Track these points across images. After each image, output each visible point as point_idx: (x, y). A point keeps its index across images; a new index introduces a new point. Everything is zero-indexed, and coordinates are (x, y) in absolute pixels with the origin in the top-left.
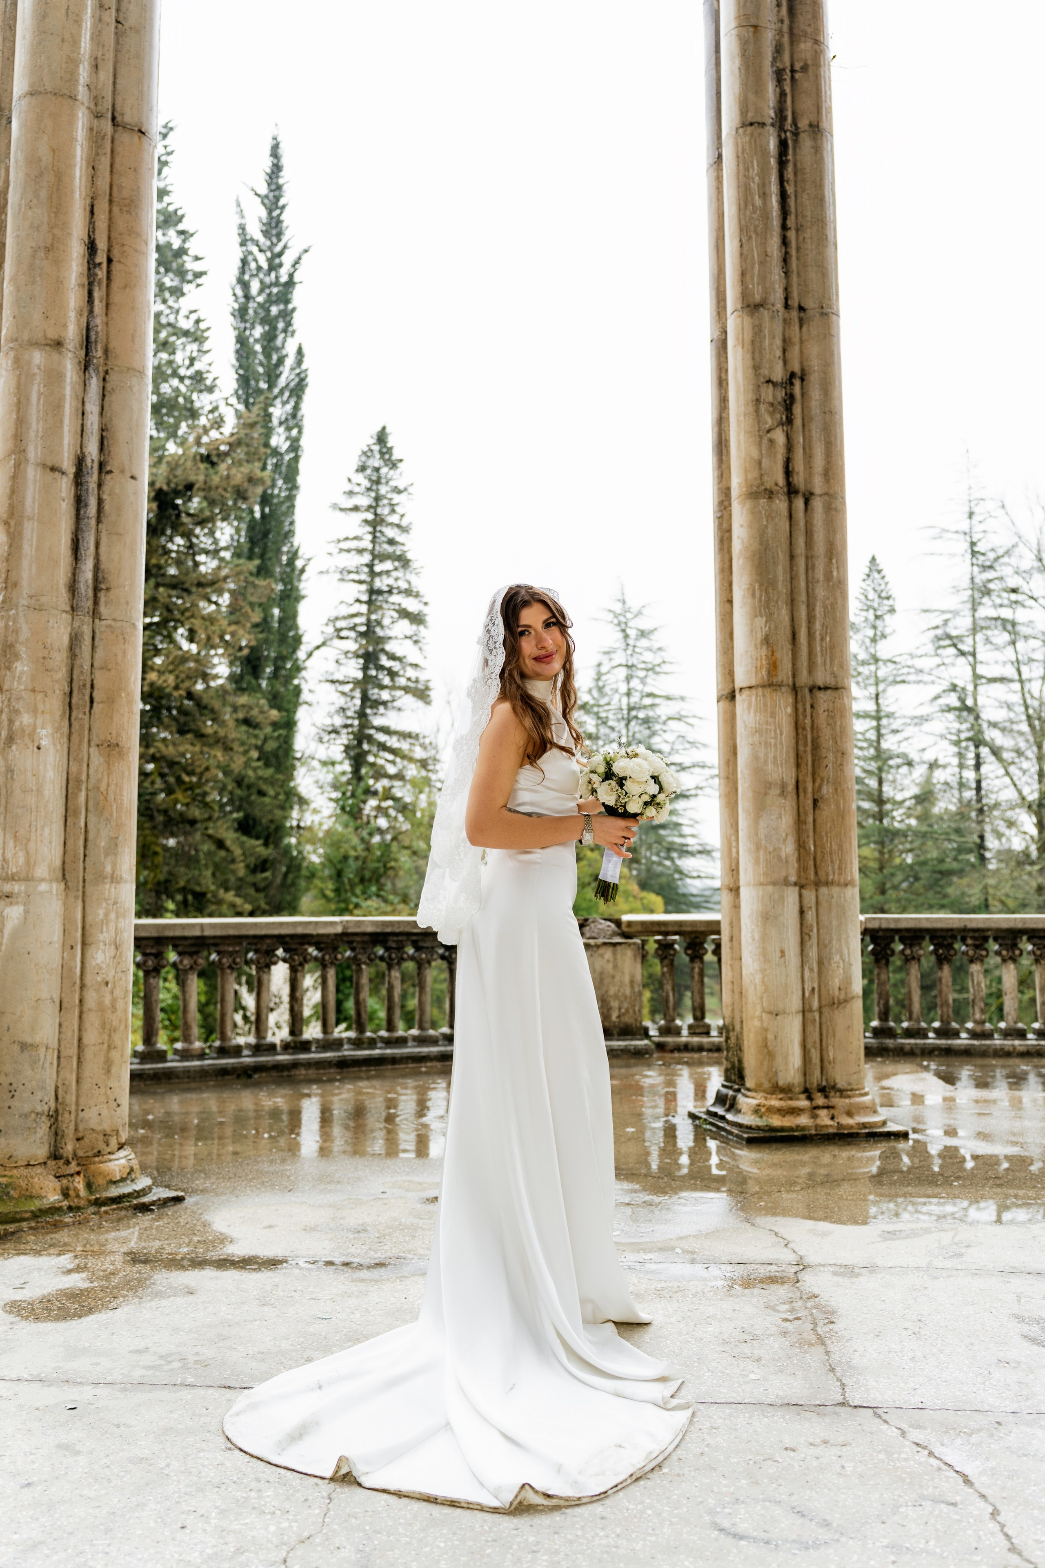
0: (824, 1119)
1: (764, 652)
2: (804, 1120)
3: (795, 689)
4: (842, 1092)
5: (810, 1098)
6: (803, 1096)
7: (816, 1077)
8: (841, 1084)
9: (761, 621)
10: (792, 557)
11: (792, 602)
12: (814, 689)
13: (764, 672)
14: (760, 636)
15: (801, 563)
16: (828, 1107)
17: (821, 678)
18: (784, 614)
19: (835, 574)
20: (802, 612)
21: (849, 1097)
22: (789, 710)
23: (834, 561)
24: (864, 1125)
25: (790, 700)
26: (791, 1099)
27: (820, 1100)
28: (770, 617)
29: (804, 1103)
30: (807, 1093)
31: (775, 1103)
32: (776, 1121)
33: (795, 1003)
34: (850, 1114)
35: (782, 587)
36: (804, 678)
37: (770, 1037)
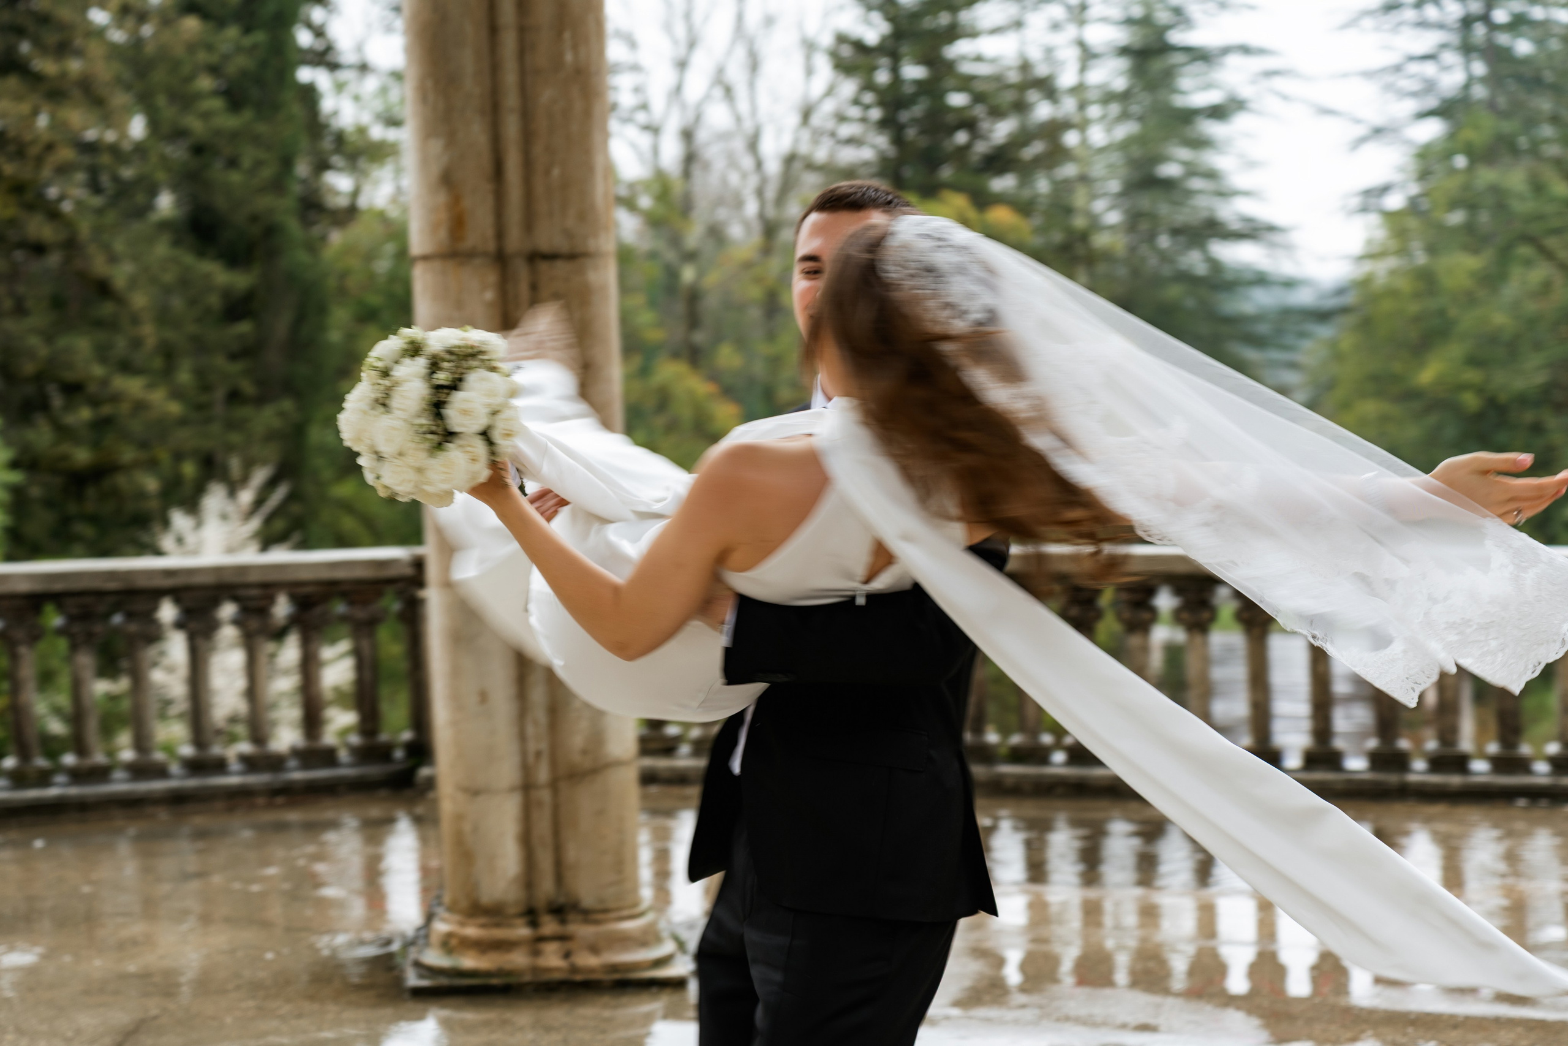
0: (552, 959)
1: (442, 198)
2: (519, 959)
3: (501, 259)
4: (587, 915)
5: (534, 923)
6: (520, 921)
7: (546, 887)
8: (588, 899)
9: (436, 146)
10: (493, 30)
11: (494, 110)
12: (535, 257)
13: (443, 234)
14: (435, 170)
15: (509, 42)
16: (562, 938)
17: (547, 238)
18: (477, 133)
19: (569, 57)
20: (512, 127)
21: (597, 922)
22: (489, 295)
23: (567, 35)
24: (614, 968)
25: (492, 277)
26: (498, 925)
27: (549, 926)
28: (451, 139)
29: (523, 931)
30: (531, 916)
31: (472, 931)
32: (469, 962)
33: (507, 772)
34: (594, 949)
35: (472, 85)
36: (515, 240)
37: (467, 827)
